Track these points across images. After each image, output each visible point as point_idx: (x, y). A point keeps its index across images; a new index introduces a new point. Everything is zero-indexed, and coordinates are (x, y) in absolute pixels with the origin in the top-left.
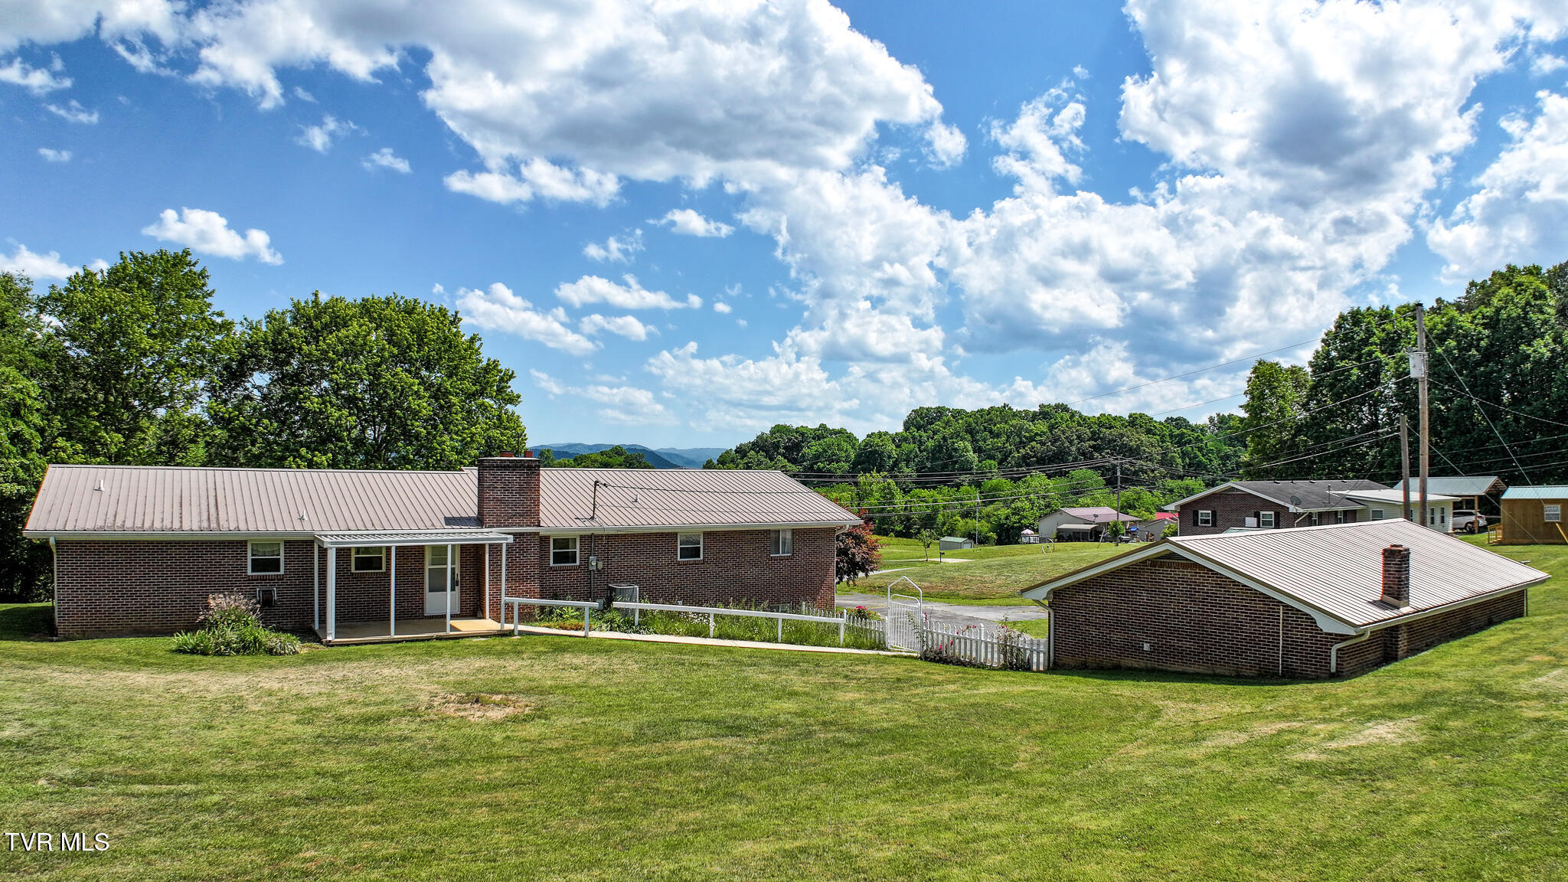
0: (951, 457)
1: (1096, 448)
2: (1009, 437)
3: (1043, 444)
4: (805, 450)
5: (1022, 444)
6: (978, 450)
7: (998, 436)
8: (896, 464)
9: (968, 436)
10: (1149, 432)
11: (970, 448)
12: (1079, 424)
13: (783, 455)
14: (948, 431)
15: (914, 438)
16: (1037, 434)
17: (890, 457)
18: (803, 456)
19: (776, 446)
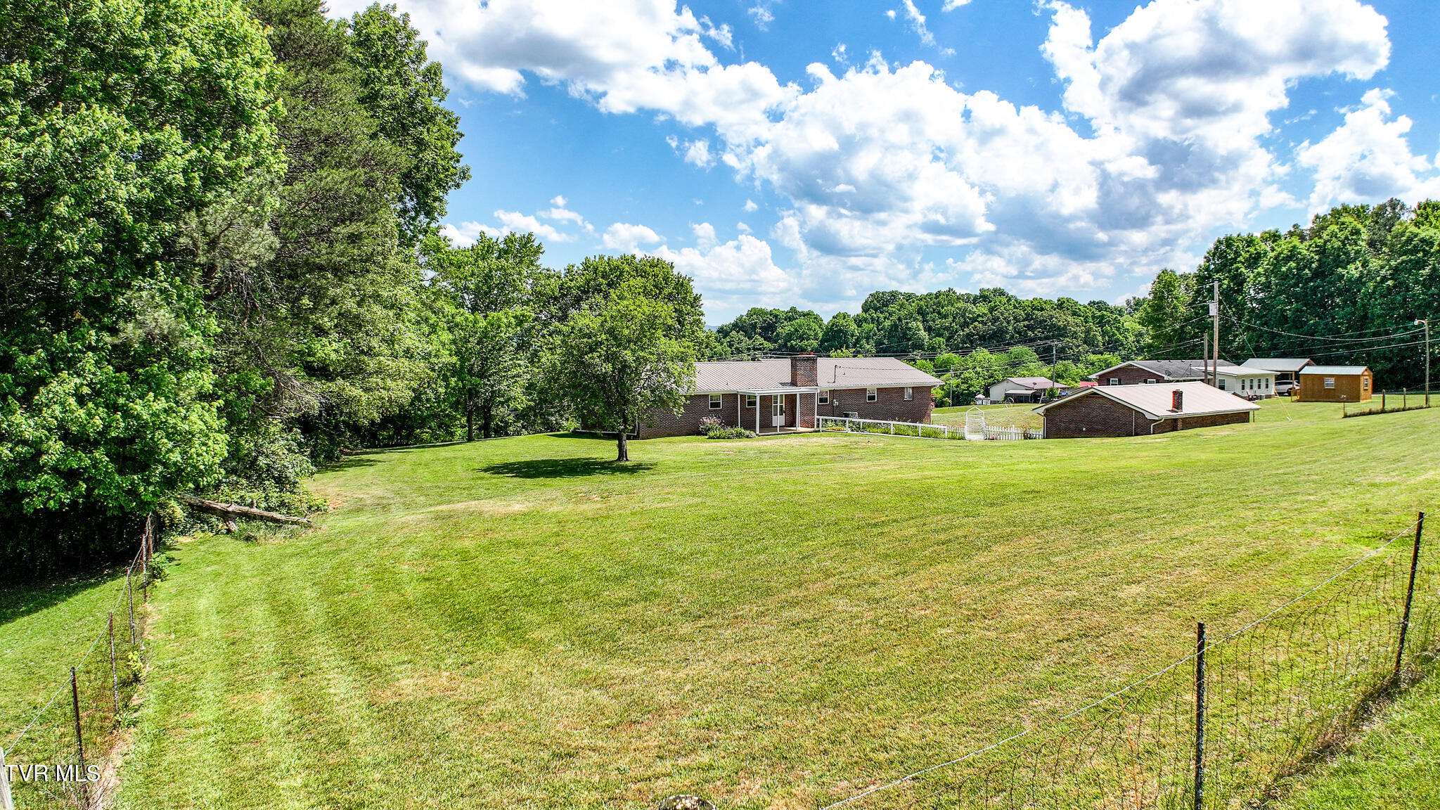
0: (905, 334)
1: (1029, 327)
2: (955, 318)
3: (984, 323)
4: (779, 330)
5: (966, 324)
6: (929, 329)
7: (945, 317)
8: (858, 341)
9: (920, 318)
10: (1074, 314)
11: (921, 327)
12: (1015, 307)
13: (760, 334)
14: (903, 313)
15: (873, 319)
16: (979, 315)
17: (852, 336)
18: (778, 335)
19: (753, 327)
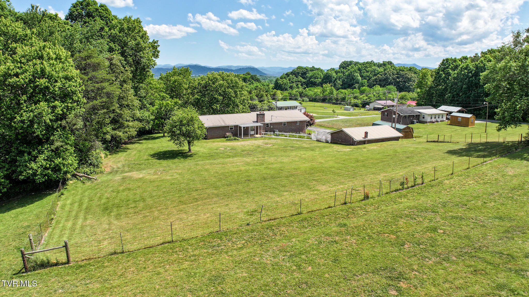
0: (353, 78)
1: (398, 78)
2: (371, 72)
3: (381, 75)
4: (307, 74)
5: (375, 75)
6: (362, 76)
7: (368, 72)
8: (336, 79)
9: (359, 72)
10: (415, 73)
11: (359, 75)
12: (393, 70)
13: (300, 76)
14: (352, 70)
15: (342, 72)
16: (380, 72)
17: (334, 78)
18: (307, 76)
19: (298, 73)
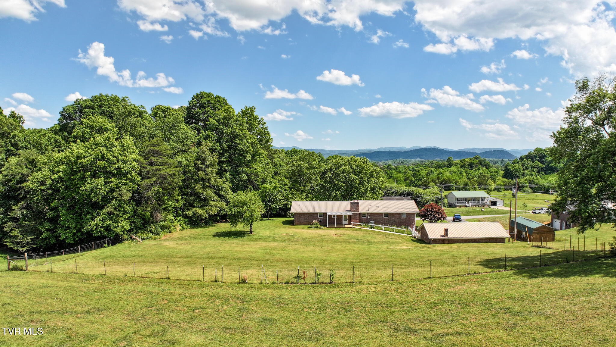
19: (536, 157)
